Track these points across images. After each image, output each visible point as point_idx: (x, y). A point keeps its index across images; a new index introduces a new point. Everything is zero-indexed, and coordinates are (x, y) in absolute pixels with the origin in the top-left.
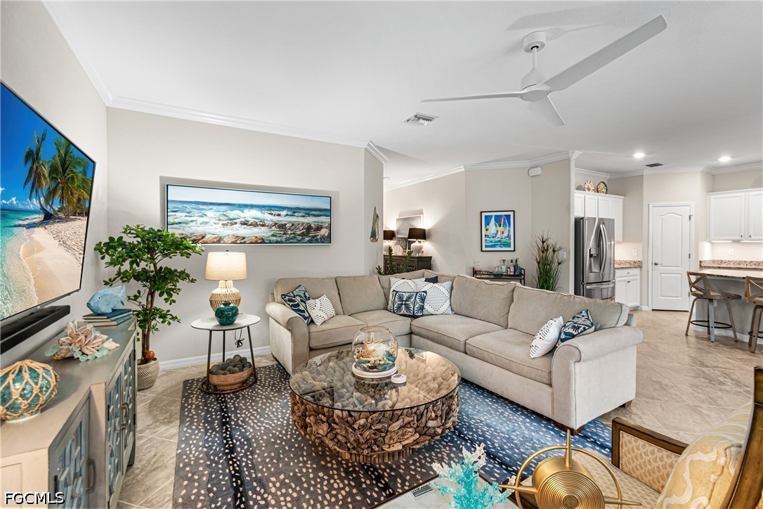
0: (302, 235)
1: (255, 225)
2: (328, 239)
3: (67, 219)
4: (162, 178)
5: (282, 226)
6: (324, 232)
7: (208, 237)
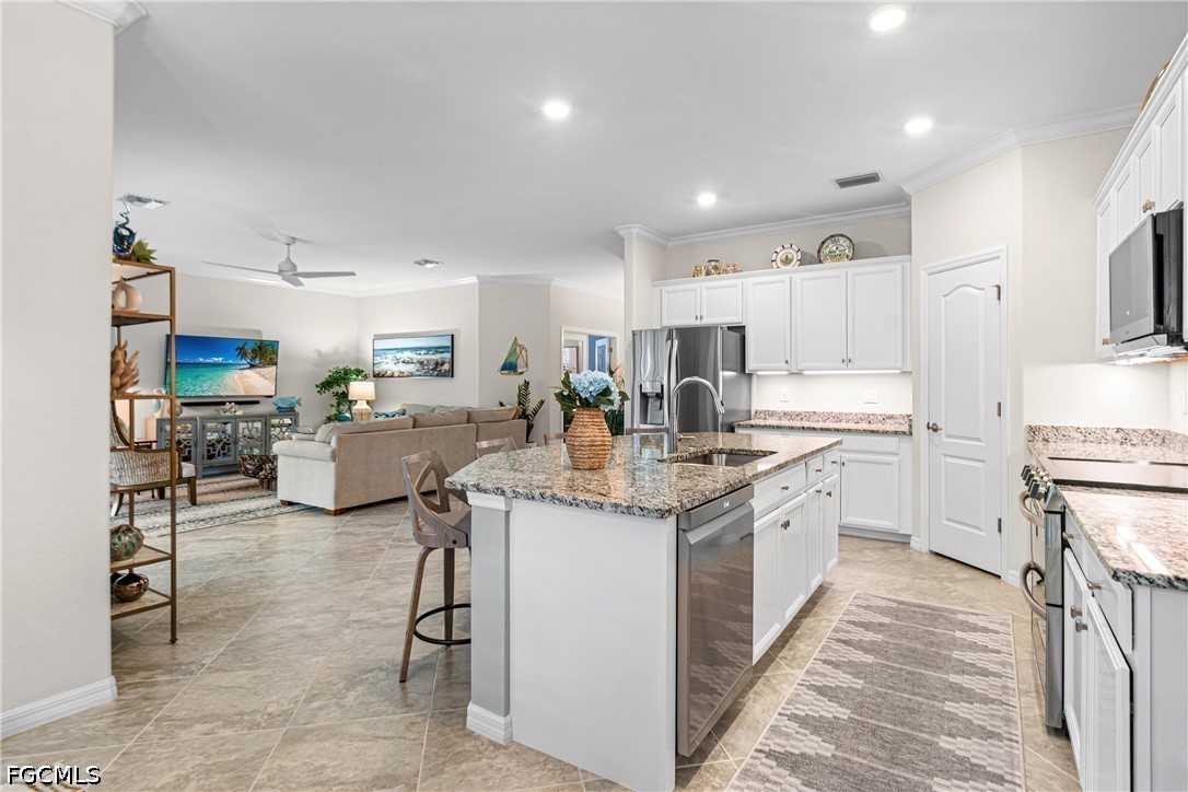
0: (433, 369)
1: (408, 363)
2: (450, 374)
3: (264, 366)
4: (375, 336)
5: (421, 363)
6: (446, 367)
7: (389, 373)
